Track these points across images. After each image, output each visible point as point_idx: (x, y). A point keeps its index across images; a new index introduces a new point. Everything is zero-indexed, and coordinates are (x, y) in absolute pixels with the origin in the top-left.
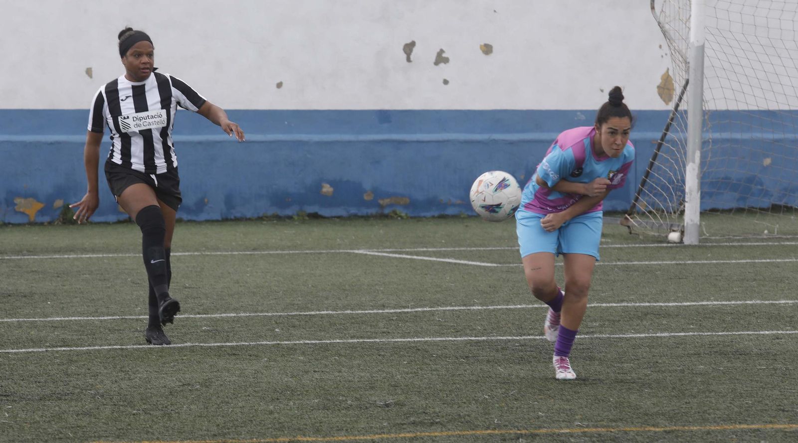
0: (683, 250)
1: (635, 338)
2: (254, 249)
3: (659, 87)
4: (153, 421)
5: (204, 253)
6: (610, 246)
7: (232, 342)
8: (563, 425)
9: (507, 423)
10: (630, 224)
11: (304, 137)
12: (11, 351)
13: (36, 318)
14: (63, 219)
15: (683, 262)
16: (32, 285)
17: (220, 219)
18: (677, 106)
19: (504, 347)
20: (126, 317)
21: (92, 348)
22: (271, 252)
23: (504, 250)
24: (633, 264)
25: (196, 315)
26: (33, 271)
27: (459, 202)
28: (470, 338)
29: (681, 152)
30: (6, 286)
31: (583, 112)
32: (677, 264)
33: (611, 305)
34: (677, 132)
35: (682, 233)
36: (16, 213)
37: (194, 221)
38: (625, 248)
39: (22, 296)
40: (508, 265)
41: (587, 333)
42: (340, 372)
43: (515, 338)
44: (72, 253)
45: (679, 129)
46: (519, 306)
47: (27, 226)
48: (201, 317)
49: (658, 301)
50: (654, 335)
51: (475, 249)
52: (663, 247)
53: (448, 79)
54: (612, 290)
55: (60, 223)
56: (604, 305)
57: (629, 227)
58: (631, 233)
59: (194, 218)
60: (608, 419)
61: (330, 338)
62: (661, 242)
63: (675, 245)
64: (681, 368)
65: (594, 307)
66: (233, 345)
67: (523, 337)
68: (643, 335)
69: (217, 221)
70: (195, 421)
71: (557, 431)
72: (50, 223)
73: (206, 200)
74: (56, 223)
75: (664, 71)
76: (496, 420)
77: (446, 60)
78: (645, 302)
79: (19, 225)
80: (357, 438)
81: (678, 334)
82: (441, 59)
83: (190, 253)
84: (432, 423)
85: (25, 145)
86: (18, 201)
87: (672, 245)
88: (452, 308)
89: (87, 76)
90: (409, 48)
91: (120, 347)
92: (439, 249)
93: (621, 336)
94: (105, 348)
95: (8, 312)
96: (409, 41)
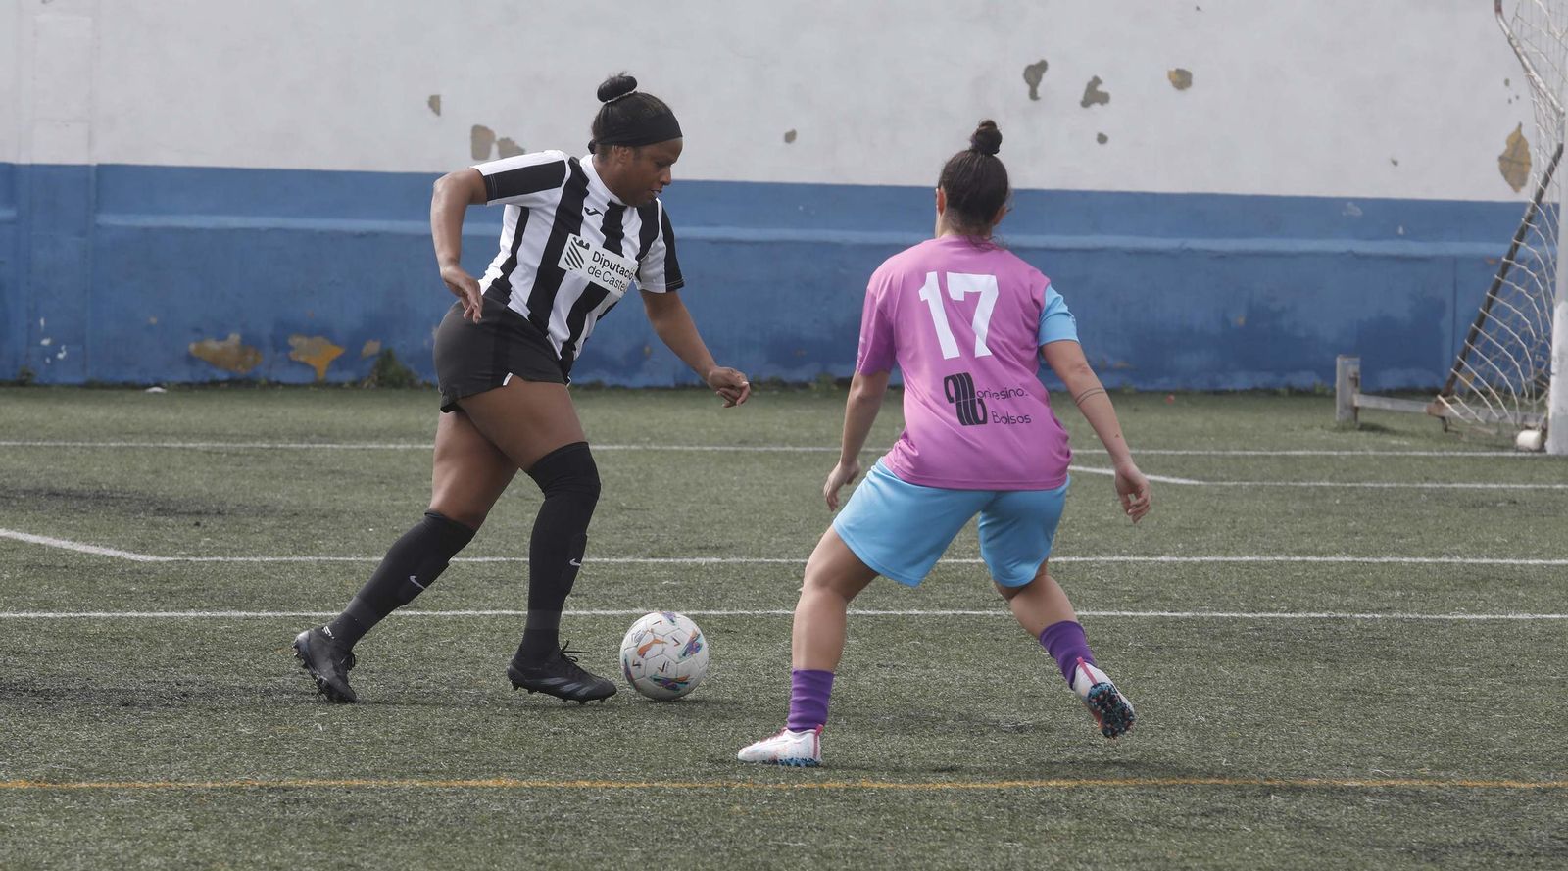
0: (1546, 464)
1: (1468, 622)
2: (743, 442)
3: (1501, 158)
4: (591, 745)
5: (648, 447)
6: (1409, 453)
7: (719, 608)
8: (1349, 772)
9: (1244, 767)
10: (1445, 414)
11: (833, 235)
12: (314, 614)
13: (350, 557)
14: (380, 378)
15: (1547, 486)
16: (335, 496)
17: (672, 385)
18: (1540, 194)
19: (1225, 631)
20: (518, 559)
21: (462, 613)
22: (774, 449)
23: (1210, 456)
24: (1454, 488)
25: (647, 558)
26: (333, 472)
27: (1119, 364)
28: (1161, 614)
29: (1546, 282)
30: (287, 498)
31: (1357, 201)
32: (1536, 490)
33: (1419, 560)
34: (1541, 243)
35: (1544, 433)
36: (292, 363)
37: (625, 388)
38: (1438, 457)
39: (318, 516)
40: (1219, 483)
41: (1379, 610)
42: (927, 667)
43: (1245, 615)
44: (402, 439)
45: (1543, 238)
46: (1248, 559)
47: (311, 388)
48: (657, 563)
49: (1505, 556)
50: (1504, 617)
51: (1154, 452)
52: (1508, 457)
53: (1106, 133)
54: (1419, 533)
55: (373, 385)
56: (1406, 560)
57: (1443, 419)
58: (1446, 430)
59: (624, 382)
60: (1431, 764)
61: (901, 607)
62: (1503, 448)
63: (1529, 454)
64: (1558, 677)
65: (1388, 563)
66: (723, 615)
67: (1259, 615)
68: (1483, 617)
69: (666, 389)
70: (667, 748)
71: (1338, 783)
72: (355, 385)
73: (647, 349)
74: (366, 385)
75: (1512, 128)
76: (1225, 760)
77: (1104, 99)
78: (1482, 557)
79: (296, 386)
80: (970, 786)
81: (1548, 616)
82: (1094, 95)
83: (622, 447)
84: (1105, 763)
85: (311, 236)
86: (295, 341)
87: (1524, 454)
88: (1122, 559)
89: (430, 110)
90: (1035, 73)
91: (513, 612)
92: (1087, 451)
93: (1442, 616)
94: (486, 613)
95: (298, 544)
96: (1034, 61)
